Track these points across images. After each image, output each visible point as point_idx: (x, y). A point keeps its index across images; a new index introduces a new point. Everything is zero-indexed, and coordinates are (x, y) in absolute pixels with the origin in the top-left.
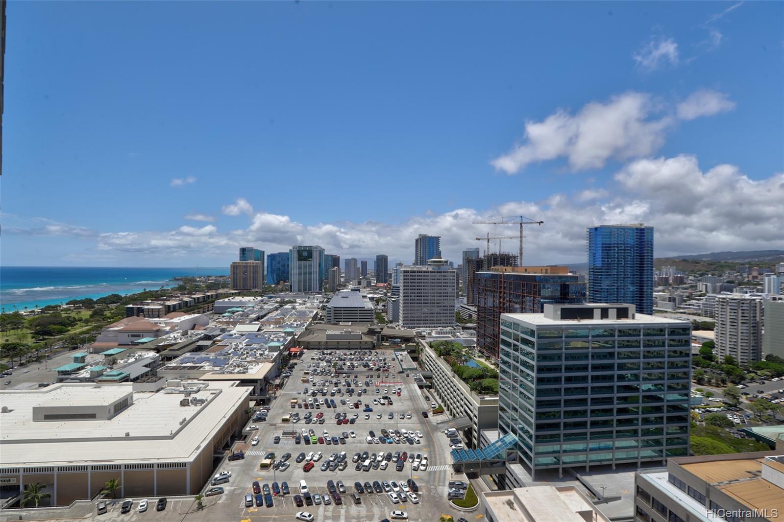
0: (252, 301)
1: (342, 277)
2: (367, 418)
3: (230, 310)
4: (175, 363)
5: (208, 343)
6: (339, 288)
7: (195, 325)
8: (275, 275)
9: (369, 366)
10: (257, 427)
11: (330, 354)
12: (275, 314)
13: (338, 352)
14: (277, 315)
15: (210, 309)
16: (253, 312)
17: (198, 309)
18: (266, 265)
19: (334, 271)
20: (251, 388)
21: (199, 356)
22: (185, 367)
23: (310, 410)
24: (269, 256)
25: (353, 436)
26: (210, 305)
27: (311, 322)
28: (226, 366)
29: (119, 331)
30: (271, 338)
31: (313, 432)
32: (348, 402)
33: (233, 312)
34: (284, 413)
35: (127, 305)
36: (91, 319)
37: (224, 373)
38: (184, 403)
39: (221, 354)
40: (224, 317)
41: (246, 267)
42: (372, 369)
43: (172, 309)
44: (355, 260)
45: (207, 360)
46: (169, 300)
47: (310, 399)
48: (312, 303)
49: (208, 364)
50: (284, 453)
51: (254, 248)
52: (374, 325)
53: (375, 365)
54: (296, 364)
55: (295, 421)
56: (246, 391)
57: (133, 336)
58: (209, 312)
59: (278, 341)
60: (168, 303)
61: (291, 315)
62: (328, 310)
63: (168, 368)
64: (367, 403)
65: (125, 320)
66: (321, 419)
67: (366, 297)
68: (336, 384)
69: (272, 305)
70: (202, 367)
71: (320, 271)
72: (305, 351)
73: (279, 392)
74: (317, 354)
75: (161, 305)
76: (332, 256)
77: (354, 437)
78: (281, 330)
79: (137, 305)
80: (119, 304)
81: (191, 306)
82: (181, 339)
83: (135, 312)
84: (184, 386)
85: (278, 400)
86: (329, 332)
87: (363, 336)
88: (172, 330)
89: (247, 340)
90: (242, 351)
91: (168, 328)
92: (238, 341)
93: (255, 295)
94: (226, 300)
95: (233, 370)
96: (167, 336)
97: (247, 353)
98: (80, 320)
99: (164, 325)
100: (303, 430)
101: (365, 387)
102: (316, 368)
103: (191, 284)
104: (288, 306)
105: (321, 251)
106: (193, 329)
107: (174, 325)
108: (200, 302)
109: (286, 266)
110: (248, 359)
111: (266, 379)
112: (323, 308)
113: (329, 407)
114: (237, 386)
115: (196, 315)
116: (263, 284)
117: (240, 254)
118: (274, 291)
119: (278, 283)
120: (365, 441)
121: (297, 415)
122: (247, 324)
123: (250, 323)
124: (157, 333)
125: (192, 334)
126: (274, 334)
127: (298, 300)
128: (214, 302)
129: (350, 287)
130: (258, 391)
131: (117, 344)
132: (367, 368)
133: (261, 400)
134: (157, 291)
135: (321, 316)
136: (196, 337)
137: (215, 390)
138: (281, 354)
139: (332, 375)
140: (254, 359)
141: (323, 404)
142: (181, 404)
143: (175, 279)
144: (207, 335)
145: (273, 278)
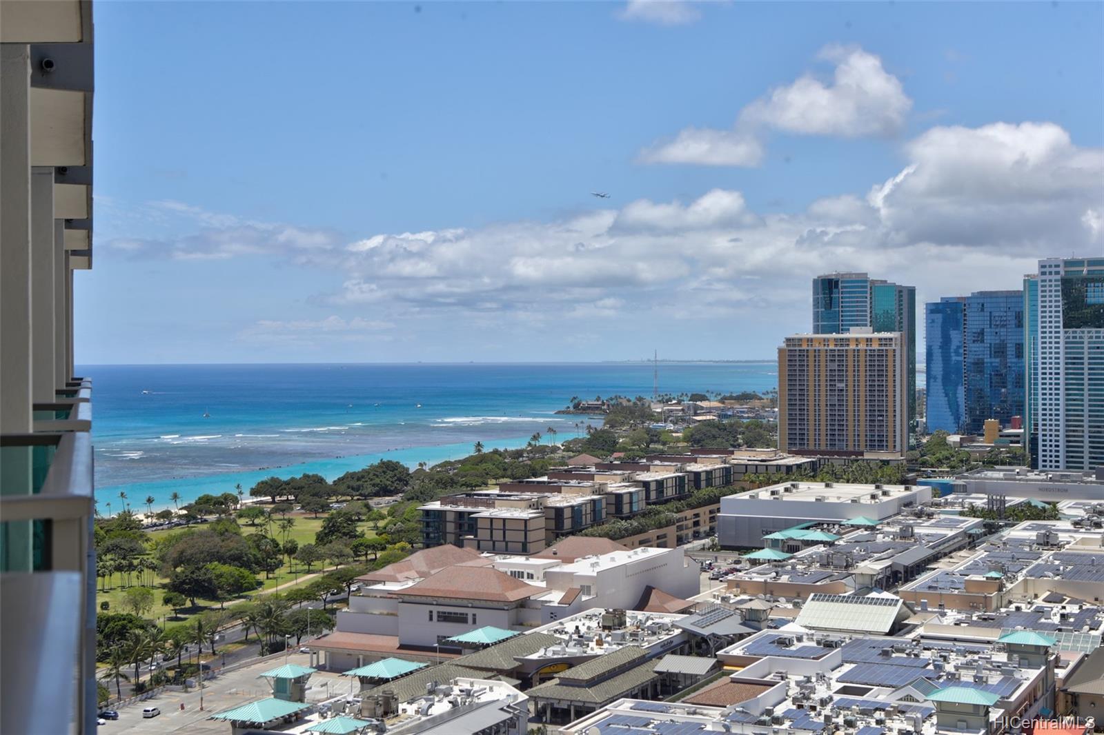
0: (866, 500)
3: (777, 536)
5: (697, 665)
7: (649, 591)
8: (962, 392)
12: (962, 561)
14: (974, 568)
15: (704, 528)
16: (870, 550)
17: (660, 526)
21: (666, 718)
24: (933, 309)
26: (704, 511)
29: (404, 598)
30: (949, 668)
33: (792, 547)
35: (425, 501)
36: (322, 550)
39: (745, 718)
40: (754, 562)
41: (838, 357)
43: (587, 519)
46: (559, 490)
51: (871, 277)
57: (445, 618)
58: (698, 543)
59: (980, 683)
60: (556, 500)
61: (1038, 573)
65: (419, 559)
69: (951, 524)
75: (531, 505)
78: (993, 635)
79: (455, 503)
80: (398, 497)
81: (633, 515)
82: (600, 643)
83: (450, 527)
88: (571, 606)
89: (847, 667)
90: (828, 711)
91: (555, 597)
92: (810, 668)
93: (877, 475)
94: (764, 494)
96: (554, 625)
97: (850, 724)
98: (291, 550)
99: (543, 584)
103: (633, 428)
104: (1022, 532)
106: (641, 605)
107: (577, 586)
108: (667, 501)
109: (1011, 351)
115: (654, 552)
117: (816, 303)
118: (961, 463)
119: (974, 428)
122: (846, 600)
123: (860, 596)
124: (523, 612)
125: (640, 625)
126: (964, 653)
127: (1065, 506)
128: (716, 500)
131: (394, 642)
134: (518, 454)
136: (655, 640)
143: (576, 406)
144: (694, 635)
145: (953, 406)
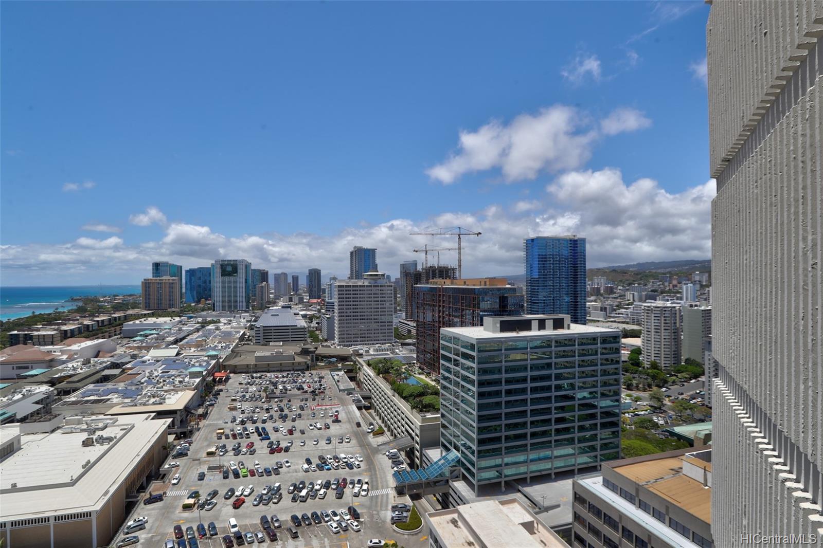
0: (169, 322)
1: (272, 293)
2: (302, 444)
3: (141, 333)
4: (74, 397)
5: (116, 372)
6: (268, 306)
7: (99, 352)
8: (195, 293)
9: (303, 389)
10: (178, 463)
11: (260, 378)
12: (195, 335)
13: (268, 374)
14: (199, 337)
15: (117, 333)
16: (170, 335)
17: (103, 333)
18: (184, 281)
19: (262, 287)
20: (169, 420)
21: (105, 388)
22: (87, 401)
23: (239, 440)
24: (187, 271)
25: (287, 465)
26: (118, 328)
27: (238, 343)
28: (139, 397)
30: (192, 363)
31: (243, 464)
32: (281, 429)
33: (146, 336)
34: (209, 446)
35: (10, 331)
37: (136, 405)
38: (87, 443)
39: (132, 384)
40: (134, 341)
41: (160, 284)
42: (306, 392)
43: (69, 335)
44: (285, 275)
45: (115, 391)
46: (66, 325)
47: (239, 428)
48: (239, 323)
49: (116, 396)
50: (210, 490)
51: (170, 263)
52: (308, 344)
53: (310, 387)
54: (221, 390)
55: (221, 454)
56: (164, 424)
57: (19, 368)
58: (116, 337)
59: (200, 366)
60: (64, 328)
61: (215, 337)
62: (257, 329)
63: (66, 403)
64: (302, 429)
65: (8, 350)
66: (252, 450)
67: (298, 314)
68: (267, 409)
69: (192, 326)
70: (109, 399)
71: (247, 287)
72: (231, 375)
73: (203, 423)
74: (245, 379)
75: (55, 330)
76: (259, 271)
77: (289, 467)
78: (204, 353)
79: (24, 331)
81: (93, 330)
82: (81, 369)
83: (21, 339)
84: (87, 424)
85: (202, 432)
86: (258, 354)
87: (296, 357)
88: (71, 359)
89: (163, 366)
90: (158, 378)
91: (64, 357)
92: (153, 368)
93: (172, 315)
94: (137, 322)
95: (148, 401)
96: (64, 366)
97: (164, 381)
99: (60, 354)
100: (232, 462)
101: (299, 412)
102: (244, 393)
103: (93, 305)
104: (211, 327)
105: (248, 266)
106: (97, 356)
107: (72, 353)
108: (105, 326)
109: (208, 281)
110: (165, 388)
111: (187, 410)
112: (251, 328)
113: (260, 435)
114: (152, 419)
115: (100, 340)
116: (182, 302)
117: (153, 269)
118: (195, 310)
119: (198, 302)
120: (301, 470)
121: (224, 446)
122: (163, 348)
123: (167, 347)
124: (52, 363)
125: (96, 362)
126: (196, 359)
127: (222, 320)
128: (122, 324)
129: (281, 303)
130: (178, 423)
132: (301, 391)
133: (181, 433)
134: (50, 314)
135: (249, 337)
136: (101, 366)
137: (127, 425)
138: (204, 380)
139: (263, 400)
140: (172, 388)
141: (253, 433)
142: (83, 444)
143: (72, 299)
144: (114, 363)
145: (193, 296)
